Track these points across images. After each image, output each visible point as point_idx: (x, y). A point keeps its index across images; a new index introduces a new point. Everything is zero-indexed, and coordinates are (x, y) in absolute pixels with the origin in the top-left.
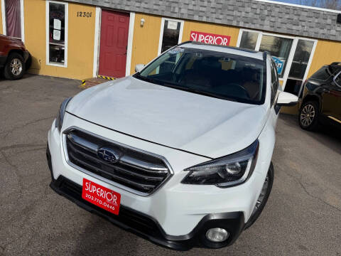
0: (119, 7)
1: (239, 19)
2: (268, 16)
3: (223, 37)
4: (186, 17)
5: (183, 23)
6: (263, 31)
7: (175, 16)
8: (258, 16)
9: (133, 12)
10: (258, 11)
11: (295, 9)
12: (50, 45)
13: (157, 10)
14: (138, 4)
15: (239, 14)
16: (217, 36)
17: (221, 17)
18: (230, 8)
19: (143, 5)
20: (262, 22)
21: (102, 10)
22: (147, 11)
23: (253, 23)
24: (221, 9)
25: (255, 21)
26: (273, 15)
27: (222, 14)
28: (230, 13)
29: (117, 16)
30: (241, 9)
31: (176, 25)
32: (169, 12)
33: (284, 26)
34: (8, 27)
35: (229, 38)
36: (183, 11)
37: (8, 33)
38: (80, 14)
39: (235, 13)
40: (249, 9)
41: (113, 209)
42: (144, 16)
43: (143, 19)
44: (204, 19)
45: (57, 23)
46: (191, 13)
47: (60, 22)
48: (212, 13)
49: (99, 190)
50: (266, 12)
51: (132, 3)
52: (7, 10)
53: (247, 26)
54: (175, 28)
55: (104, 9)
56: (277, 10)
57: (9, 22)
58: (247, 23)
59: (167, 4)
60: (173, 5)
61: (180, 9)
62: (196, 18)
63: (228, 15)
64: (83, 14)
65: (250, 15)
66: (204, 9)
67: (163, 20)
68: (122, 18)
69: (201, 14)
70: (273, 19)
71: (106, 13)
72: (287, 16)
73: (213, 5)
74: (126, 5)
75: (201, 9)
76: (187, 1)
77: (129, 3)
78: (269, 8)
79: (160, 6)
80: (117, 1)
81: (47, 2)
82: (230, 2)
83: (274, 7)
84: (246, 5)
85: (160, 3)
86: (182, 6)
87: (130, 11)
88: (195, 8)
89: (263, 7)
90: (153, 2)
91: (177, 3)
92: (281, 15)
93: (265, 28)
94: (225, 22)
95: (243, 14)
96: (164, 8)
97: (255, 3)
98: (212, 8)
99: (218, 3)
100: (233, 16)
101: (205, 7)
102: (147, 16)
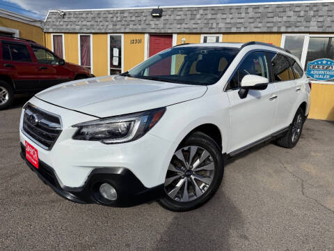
0: (163, 31)
1: (280, 24)
2: (313, 16)
4: (223, 31)
5: (221, 37)
6: (310, 33)
7: (213, 31)
8: (303, 19)
9: (175, 33)
12: (111, 70)
13: (196, 28)
14: (179, 26)
15: (280, 20)
17: (260, 25)
18: (270, 15)
19: (184, 26)
20: (308, 24)
21: (150, 36)
22: (187, 31)
23: (297, 27)
24: (259, 18)
25: (298, 24)
26: (320, 14)
27: (260, 22)
28: (270, 20)
29: (162, 39)
30: (282, 14)
31: (215, 39)
32: (207, 29)
34: (82, 59)
36: (222, 25)
37: (82, 63)
38: (132, 42)
39: (275, 19)
40: (291, 13)
41: (35, 163)
42: (184, 35)
43: (184, 38)
44: (242, 30)
45: (116, 51)
46: (229, 26)
47: (118, 50)
48: (250, 23)
49: (30, 149)
50: (312, 13)
51: (175, 25)
52: (82, 46)
53: (289, 30)
55: (152, 35)
56: (326, 8)
57: (83, 55)
58: (290, 27)
59: (205, 21)
60: (211, 21)
62: (234, 30)
63: (267, 22)
64: (135, 41)
65: (293, 19)
66: (242, 21)
67: (202, 37)
68: (166, 40)
69: (238, 26)
70: (321, 19)
71: (153, 38)
73: (250, 15)
74: (169, 28)
75: (239, 21)
76: (224, 16)
77: (171, 26)
78: (315, 9)
79: (199, 24)
80: (161, 26)
81: (109, 36)
82: (270, 10)
83: (321, 7)
84: (287, 9)
85: (199, 22)
86: (220, 21)
87: (172, 33)
88: (232, 21)
89: (308, 9)
90: (193, 21)
91: (215, 19)
92: (330, 13)
93: (311, 30)
94: (265, 30)
95: (285, 19)
96: (202, 25)
97: (298, 6)
98: (250, 18)
99: (256, 13)
100: (273, 22)
101: (243, 18)
102: (188, 35)
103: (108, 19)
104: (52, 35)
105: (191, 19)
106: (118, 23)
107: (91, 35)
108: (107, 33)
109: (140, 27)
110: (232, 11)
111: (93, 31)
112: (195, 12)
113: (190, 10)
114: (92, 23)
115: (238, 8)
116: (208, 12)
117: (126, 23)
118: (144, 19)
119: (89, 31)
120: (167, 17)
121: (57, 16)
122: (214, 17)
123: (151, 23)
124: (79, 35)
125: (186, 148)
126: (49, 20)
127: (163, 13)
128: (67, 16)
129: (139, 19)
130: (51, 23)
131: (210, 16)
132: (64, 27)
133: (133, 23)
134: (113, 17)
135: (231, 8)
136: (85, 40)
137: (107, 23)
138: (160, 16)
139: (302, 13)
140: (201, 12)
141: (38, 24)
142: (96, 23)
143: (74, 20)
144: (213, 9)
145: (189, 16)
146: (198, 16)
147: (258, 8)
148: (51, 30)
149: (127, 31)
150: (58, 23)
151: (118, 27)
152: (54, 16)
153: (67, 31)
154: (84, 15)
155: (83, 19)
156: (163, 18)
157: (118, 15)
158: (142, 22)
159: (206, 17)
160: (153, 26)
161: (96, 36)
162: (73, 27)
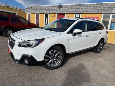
0: (61, 13)
1: (101, 10)
2: (114, 7)
3: (96, 17)
4: (82, 13)
5: (81, 14)
7: (78, 13)
9: (66, 13)
12: (45, 25)
13: (72, 12)
14: (67, 11)
15: (102, 9)
16: (93, 17)
17: (94, 11)
18: (98, 7)
19: (68, 11)
20: (112, 10)
22: (69, 13)
25: (108, 10)
27: (95, 10)
28: (98, 9)
31: (79, 15)
32: (76, 12)
35: (98, 18)
36: (81, 11)
38: (52, 16)
39: (100, 9)
41: (10, 52)
43: (68, 15)
44: (88, 12)
46: (84, 11)
47: (47, 19)
48: (91, 10)
50: (113, 6)
51: (65, 11)
52: (36, 18)
53: (105, 12)
54: (78, 16)
55: (58, 14)
59: (76, 9)
60: (78, 9)
62: (85, 12)
65: (106, 8)
67: (75, 14)
68: (63, 16)
69: (87, 11)
73: (91, 7)
75: (87, 9)
76: (82, 8)
77: (64, 11)
79: (74, 11)
80: (61, 11)
81: (45, 14)
84: (105, 5)
85: (74, 9)
88: (85, 9)
89: (112, 5)
90: (72, 9)
93: (113, 12)
94: (96, 12)
95: (103, 8)
97: (109, 4)
99: (93, 6)
100: (99, 10)
101: (89, 8)
102: (70, 14)
104: (28, 14)
105: (71, 9)
106: (48, 10)
107: (39, 14)
108: (44, 13)
109: (54, 11)
110: (85, 6)
111: (40, 13)
112: (72, 6)
113: (71, 5)
114: (40, 10)
115: (87, 5)
116: (77, 6)
117: (50, 10)
118: (56, 9)
119: (38, 13)
120: (63, 8)
122: (79, 8)
123: (58, 10)
124: (35, 14)
125: (52, 51)
126: (27, 9)
127: (62, 7)
128: (32, 8)
129: (54, 9)
131: (77, 8)
132: (31, 11)
133: (52, 10)
134: (46, 8)
136: (37, 15)
137: (44, 10)
138: (61, 8)
139: (110, 7)
140: (74, 6)
141: (23, 11)
143: (34, 9)
144: (78, 5)
145: (70, 8)
146: (73, 8)
147: (94, 5)
148: (27, 12)
149: (50, 13)
150: (29, 10)
151: (47, 11)
152: (28, 8)
153: (32, 13)
154: (37, 8)
155: (37, 9)
157: (48, 7)
158: (55, 10)
159: (76, 8)
160: (59, 11)
161: (40, 14)
162: (34, 11)
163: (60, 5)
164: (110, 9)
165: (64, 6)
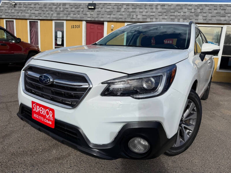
0: (97, 19)
1: (179, 17)
2: (200, 13)
4: (141, 20)
7: (134, 20)
9: (106, 21)
10: (193, 11)
11: (221, 6)
12: (55, 48)
13: (122, 18)
14: (109, 16)
15: (179, 14)
18: (172, 11)
19: (112, 16)
20: (197, 18)
21: (87, 23)
22: (115, 20)
24: (165, 12)
26: (204, 11)
27: (166, 16)
28: (173, 14)
29: (96, 26)
30: (180, 11)
32: (130, 19)
33: (214, 18)
34: (31, 39)
36: (139, 17)
37: (31, 43)
38: (73, 27)
39: (176, 14)
40: (186, 10)
41: (51, 123)
42: (113, 23)
43: (113, 25)
44: (154, 20)
45: (59, 34)
46: (145, 17)
47: (61, 33)
48: (159, 15)
49: (41, 109)
51: (106, 15)
52: (31, 30)
56: (207, 8)
57: (32, 36)
59: (128, 13)
60: (132, 14)
61: (137, 15)
62: (148, 20)
63: (171, 16)
64: (75, 27)
65: (187, 14)
66: (153, 14)
67: (126, 24)
68: (99, 26)
69: (151, 17)
70: (205, 15)
71: (89, 24)
72: (216, 11)
73: (159, 10)
74: (101, 18)
75: (151, 14)
76: (141, 10)
77: (103, 16)
78: (201, 8)
79: (124, 16)
80: (96, 16)
81: (53, 22)
82: (172, 7)
83: (204, 6)
84: (183, 7)
85: (124, 13)
86: (138, 14)
87: (104, 21)
88: (147, 14)
89: (196, 8)
90: (119, 13)
91: (135, 12)
92: (210, 11)
93: (200, 21)
95: (182, 14)
96: (126, 16)
97: (190, 5)
98: (159, 12)
99: (163, 9)
100: (175, 16)
101: (154, 12)
102: (116, 23)
103: (53, 9)
104: (5, 20)
105: (117, 12)
106: (61, 12)
107: (39, 22)
108: (52, 20)
109: (79, 16)
110: (147, 7)
111: (41, 18)
112: (120, 7)
113: (116, 5)
115: (151, 5)
116: (130, 7)
117: (67, 13)
118: (82, 10)
119: (37, 18)
120: (100, 9)
121: (9, 5)
122: (134, 10)
123: (88, 13)
124: (28, 21)
127: (97, 7)
128: (18, 6)
129: (78, 10)
130: (4, 11)
131: (131, 10)
132: (16, 14)
133: (73, 13)
134: (56, 8)
135: (146, 5)
136: (33, 25)
137: (52, 12)
138: (94, 9)
140: (125, 6)
142: (43, 12)
143: (24, 9)
144: (133, 5)
145: (116, 10)
146: (123, 10)
147: (164, 6)
148: (3, 16)
149: (69, 18)
150: (10, 11)
151: (61, 15)
152: (6, 6)
153: (18, 17)
154: (32, 6)
155: (31, 9)
156: (96, 10)
157: (61, 6)
158: (81, 12)
159: (128, 10)
160: (89, 16)
161: (42, 22)
162: (23, 14)
163: (91, 2)
164: (193, 14)
165: (101, 6)
